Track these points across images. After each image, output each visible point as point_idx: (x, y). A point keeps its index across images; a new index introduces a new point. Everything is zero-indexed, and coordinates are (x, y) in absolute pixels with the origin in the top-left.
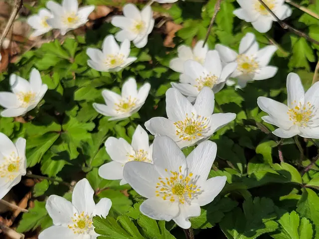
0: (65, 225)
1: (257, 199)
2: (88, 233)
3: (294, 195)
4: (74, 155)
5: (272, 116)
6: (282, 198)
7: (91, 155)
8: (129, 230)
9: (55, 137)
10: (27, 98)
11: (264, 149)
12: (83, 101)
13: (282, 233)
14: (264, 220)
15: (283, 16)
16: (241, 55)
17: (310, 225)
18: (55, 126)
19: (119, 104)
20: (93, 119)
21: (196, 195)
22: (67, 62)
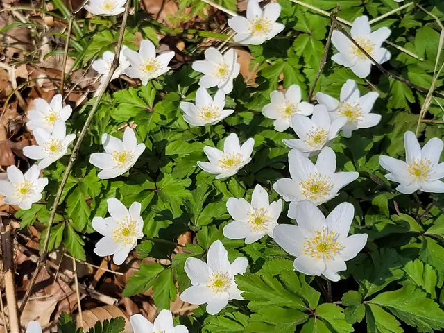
0: (203, 285)
1: (382, 250)
2: (225, 291)
3: (412, 244)
4: (177, 214)
5: (393, 174)
6: (402, 247)
7: (195, 213)
8: (272, 286)
9: (151, 196)
10: (122, 158)
11: (381, 200)
12: (176, 156)
13: (408, 280)
14: (391, 269)
15: (382, 60)
16: (343, 102)
17: (434, 272)
18: (148, 184)
19: (222, 160)
20: (189, 175)
21: (337, 251)
22: (148, 112)
